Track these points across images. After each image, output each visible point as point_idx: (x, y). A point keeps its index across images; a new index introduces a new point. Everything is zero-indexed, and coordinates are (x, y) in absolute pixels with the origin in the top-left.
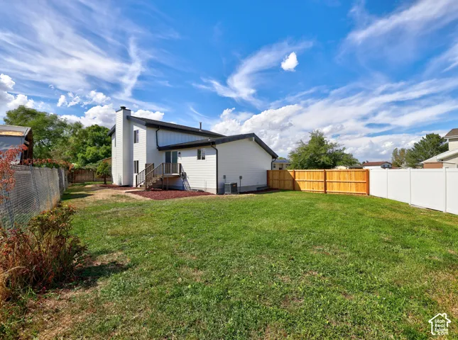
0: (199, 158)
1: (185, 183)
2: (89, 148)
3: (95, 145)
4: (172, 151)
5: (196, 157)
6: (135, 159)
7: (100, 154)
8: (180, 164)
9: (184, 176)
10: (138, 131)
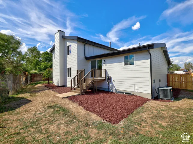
0: (126, 64)
1: (111, 85)
2: (43, 63)
3: (46, 62)
4: (97, 60)
5: (123, 63)
6: (68, 66)
7: (48, 66)
8: (105, 70)
9: (110, 79)
10: (70, 45)
